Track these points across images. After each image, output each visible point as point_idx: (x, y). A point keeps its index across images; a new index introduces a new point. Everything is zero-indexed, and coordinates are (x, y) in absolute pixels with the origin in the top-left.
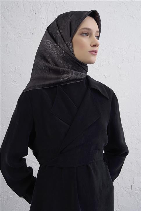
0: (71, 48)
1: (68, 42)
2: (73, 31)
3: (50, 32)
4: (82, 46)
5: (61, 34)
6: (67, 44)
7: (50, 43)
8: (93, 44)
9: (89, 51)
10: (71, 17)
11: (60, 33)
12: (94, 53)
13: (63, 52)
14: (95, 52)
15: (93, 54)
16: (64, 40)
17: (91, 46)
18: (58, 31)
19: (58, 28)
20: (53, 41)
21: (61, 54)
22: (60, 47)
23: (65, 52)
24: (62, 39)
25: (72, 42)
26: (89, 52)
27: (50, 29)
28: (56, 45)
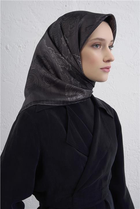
0: (79, 63)
1: (75, 55)
2: (83, 42)
3: (51, 36)
4: (92, 61)
5: (67, 43)
6: (74, 57)
7: (53, 52)
8: (107, 59)
9: (101, 67)
10: (80, 22)
11: (66, 41)
12: (106, 70)
13: (69, 66)
14: (108, 69)
15: (105, 72)
16: (70, 52)
17: (104, 61)
18: (62, 39)
19: (63, 34)
20: (56, 50)
21: (67, 67)
22: (66, 59)
23: (72, 66)
24: (68, 50)
25: (80, 55)
26: (101, 69)
27: (51, 33)
28: (60, 55)
